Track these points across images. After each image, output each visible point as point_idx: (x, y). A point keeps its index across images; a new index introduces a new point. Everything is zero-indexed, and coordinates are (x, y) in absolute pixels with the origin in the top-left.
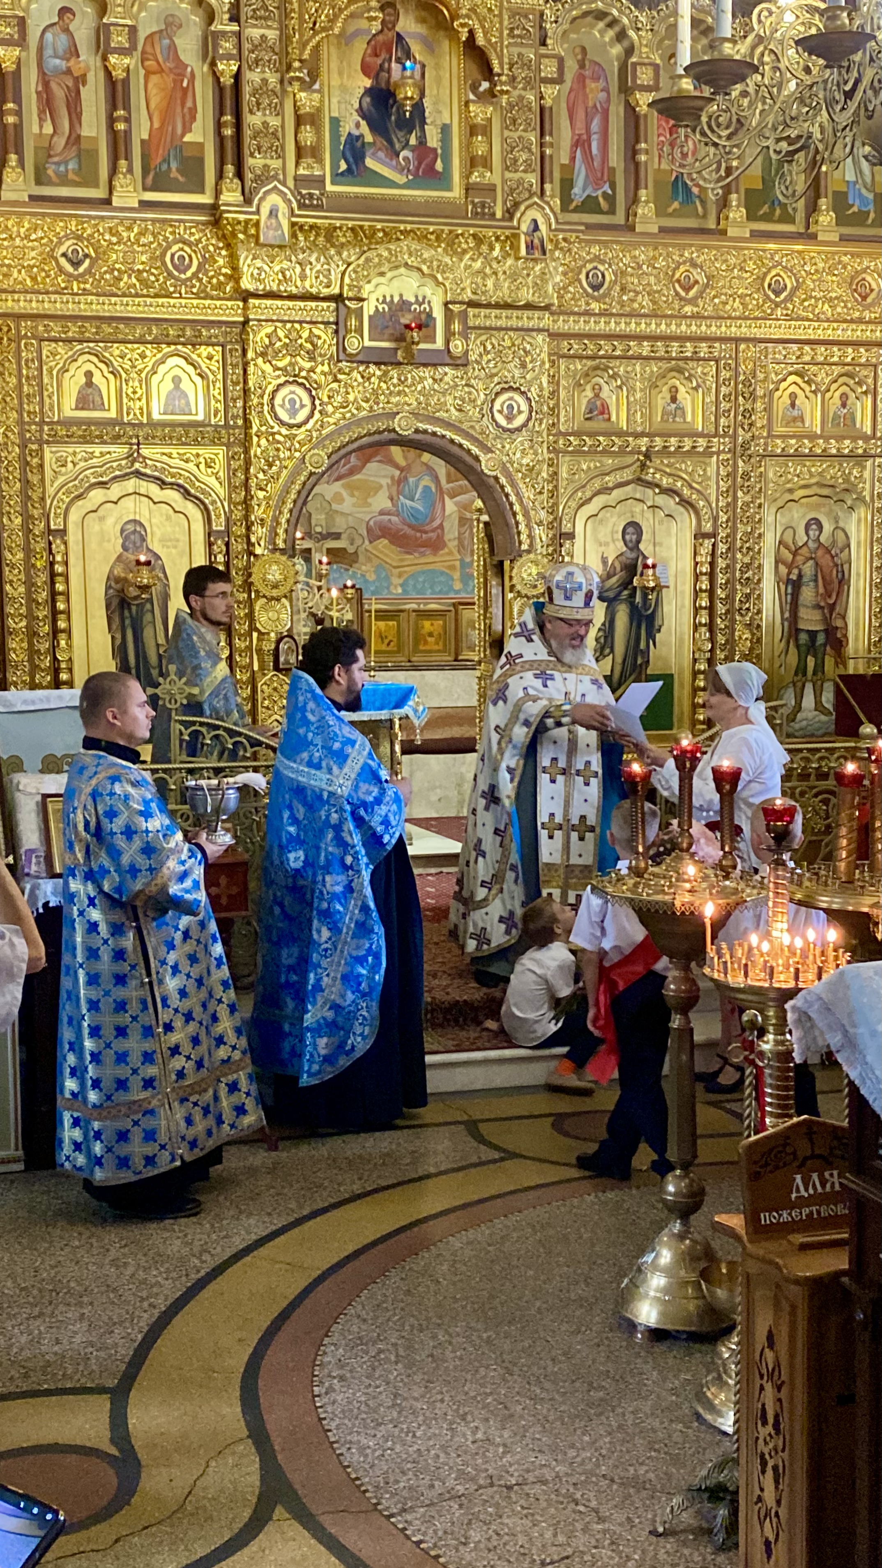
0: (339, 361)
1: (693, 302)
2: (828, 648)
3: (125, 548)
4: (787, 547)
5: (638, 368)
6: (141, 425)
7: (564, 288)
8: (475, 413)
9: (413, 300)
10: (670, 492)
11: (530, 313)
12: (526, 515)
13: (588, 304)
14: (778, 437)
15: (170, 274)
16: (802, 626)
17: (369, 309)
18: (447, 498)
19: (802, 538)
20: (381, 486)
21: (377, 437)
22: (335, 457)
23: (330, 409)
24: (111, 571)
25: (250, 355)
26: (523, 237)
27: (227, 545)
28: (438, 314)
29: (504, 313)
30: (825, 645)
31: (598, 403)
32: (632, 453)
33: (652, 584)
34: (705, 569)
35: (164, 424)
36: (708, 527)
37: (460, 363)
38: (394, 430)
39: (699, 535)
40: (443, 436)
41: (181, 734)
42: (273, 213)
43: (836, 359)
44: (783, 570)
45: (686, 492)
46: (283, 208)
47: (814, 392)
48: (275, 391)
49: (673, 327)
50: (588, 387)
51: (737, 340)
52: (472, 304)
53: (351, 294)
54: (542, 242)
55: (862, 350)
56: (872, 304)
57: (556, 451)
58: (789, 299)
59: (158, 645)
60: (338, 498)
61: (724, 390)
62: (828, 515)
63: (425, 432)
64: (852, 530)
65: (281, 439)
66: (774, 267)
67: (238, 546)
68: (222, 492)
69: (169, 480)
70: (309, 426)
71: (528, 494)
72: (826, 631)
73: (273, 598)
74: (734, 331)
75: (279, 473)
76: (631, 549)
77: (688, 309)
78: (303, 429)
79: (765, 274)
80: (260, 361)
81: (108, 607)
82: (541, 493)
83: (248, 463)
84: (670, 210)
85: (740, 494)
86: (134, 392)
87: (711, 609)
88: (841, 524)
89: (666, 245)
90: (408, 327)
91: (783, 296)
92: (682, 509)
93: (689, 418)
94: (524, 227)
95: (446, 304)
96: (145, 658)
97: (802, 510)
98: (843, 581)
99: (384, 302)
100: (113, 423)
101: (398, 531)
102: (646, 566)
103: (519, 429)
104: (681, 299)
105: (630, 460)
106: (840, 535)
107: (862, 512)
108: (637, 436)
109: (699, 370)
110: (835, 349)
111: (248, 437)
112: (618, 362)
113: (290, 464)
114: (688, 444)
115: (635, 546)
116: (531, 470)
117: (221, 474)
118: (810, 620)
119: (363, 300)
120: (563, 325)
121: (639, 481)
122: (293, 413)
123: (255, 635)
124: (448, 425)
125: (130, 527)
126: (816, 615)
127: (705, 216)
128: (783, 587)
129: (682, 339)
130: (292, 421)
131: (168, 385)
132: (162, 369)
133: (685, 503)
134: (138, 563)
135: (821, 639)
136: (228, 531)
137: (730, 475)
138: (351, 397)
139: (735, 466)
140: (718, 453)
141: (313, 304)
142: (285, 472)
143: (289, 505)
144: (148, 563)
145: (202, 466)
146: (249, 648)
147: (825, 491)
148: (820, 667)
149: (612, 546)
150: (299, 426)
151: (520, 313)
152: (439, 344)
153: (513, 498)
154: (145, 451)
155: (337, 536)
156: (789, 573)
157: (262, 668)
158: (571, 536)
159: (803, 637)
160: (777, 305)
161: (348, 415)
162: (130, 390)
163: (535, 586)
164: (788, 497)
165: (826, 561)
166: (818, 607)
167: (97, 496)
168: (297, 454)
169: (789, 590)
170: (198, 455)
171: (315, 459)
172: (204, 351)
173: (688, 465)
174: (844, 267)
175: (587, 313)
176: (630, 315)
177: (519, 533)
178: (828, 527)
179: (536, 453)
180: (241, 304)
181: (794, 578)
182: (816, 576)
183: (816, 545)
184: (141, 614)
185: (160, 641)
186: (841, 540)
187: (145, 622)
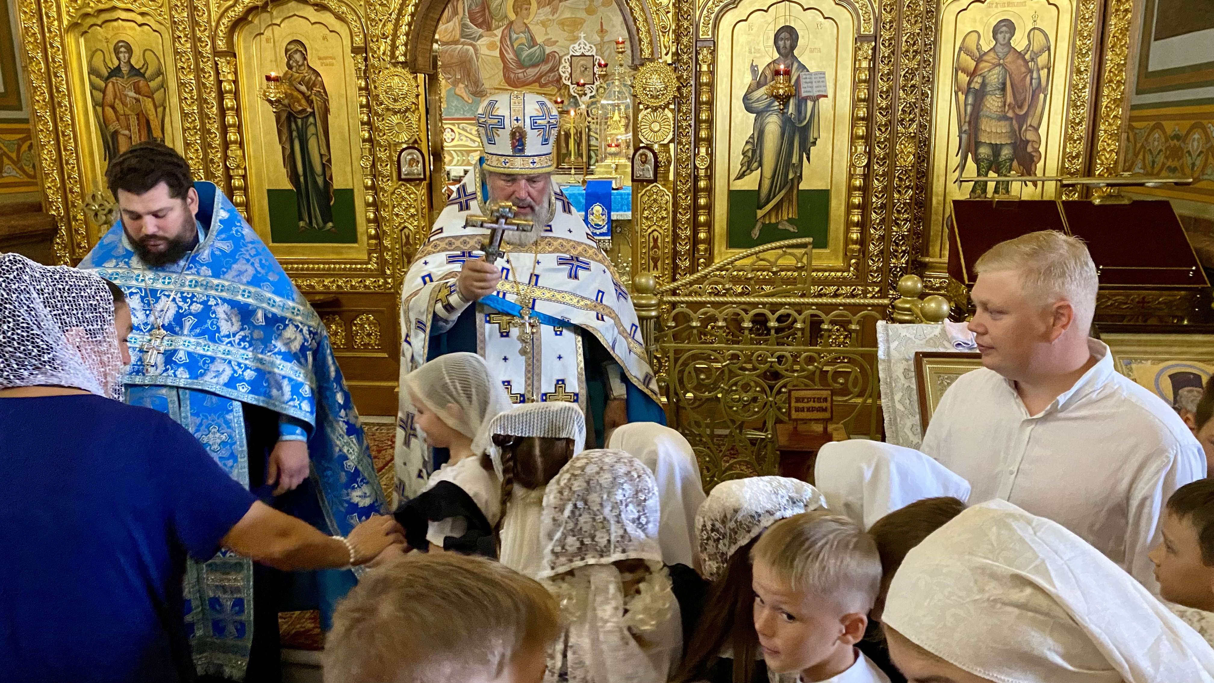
2: (1015, 163)
3: (289, 66)
12: (646, 21)
16: (984, 139)
19: (988, 43)
27: (366, 59)
33: (782, 94)
34: (865, 75)
36: (869, 29)
39: (859, 39)
44: (963, 78)
59: (321, 156)
62: (1022, 16)
68: (360, 9)
72: (1014, 145)
73: (396, 111)
81: (277, 120)
87: (870, 120)
92: (843, 10)
96: (311, 166)
97: (992, 10)
98: (1039, 90)
107: (1068, 8)
115: (789, 53)
118: (994, 132)
125: (293, 47)
126: (1003, 128)
128: (962, 97)
133: (845, 3)
135: (1006, 152)
136: (365, 48)
149: (763, 53)
153: (634, 3)
156: (969, 83)
158: (713, 43)
159: (984, 151)
165: (1016, 66)
166: (1004, 118)
177: (640, 40)
181: (977, 86)
182: (1004, 84)
183: (1006, 50)
184: (306, 126)
185: (323, 152)
186: (1038, 41)
187: (309, 136)
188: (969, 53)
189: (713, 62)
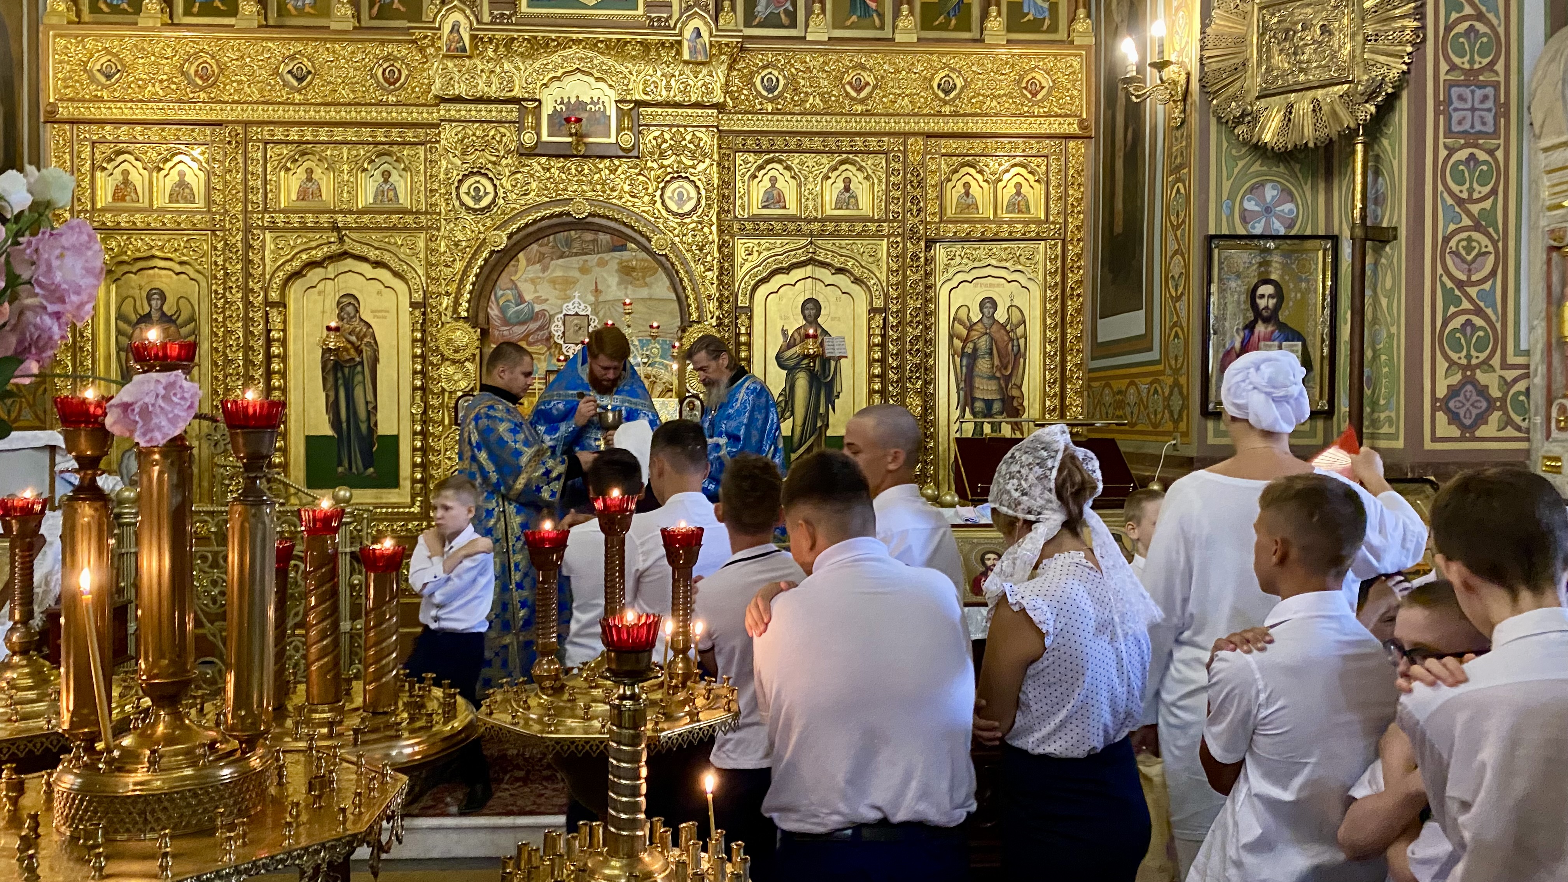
0: (521, 155)
2: (1005, 416)
3: (341, 318)
5: (810, 161)
6: (350, 212)
7: (739, 91)
8: (647, 200)
9: (588, 101)
10: (844, 271)
11: (699, 111)
13: (761, 104)
15: (379, 85)
16: (978, 395)
17: (547, 109)
19: (976, 315)
22: (513, 238)
23: (513, 196)
25: (441, 150)
26: (685, 44)
27: (424, 314)
28: (612, 112)
29: (675, 111)
30: (1001, 413)
31: (775, 192)
34: (878, 340)
36: (879, 303)
37: (633, 155)
38: (569, 214)
39: (873, 311)
43: (1006, 150)
44: (958, 343)
45: (858, 271)
46: (464, 22)
47: (987, 182)
48: (460, 181)
49: (844, 124)
50: (764, 179)
51: (906, 135)
52: (644, 104)
53: (526, 96)
54: (704, 46)
55: (1032, 142)
56: (1042, 101)
57: (731, 234)
59: (367, 403)
61: (893, 180)
63: (599, 215)
64: (1026, 306)
65: (467, 223)
68: (420, 269)
71: (697, 271)
72: (1002, 400)
74: (902, 125)
75: (464, 252)
76: (811, 323)
77: (858, 108)
80: (450, 156)
81: (323, 370)
82: (710, 270)
84: (848, 23)
85: (909, 273)
86: (346, 185)
87: (883, 377)
88: (1016, 303)
89: (836, 52)
90: (569, 120)
92: (856, 287)
93: (861, 206)
94: (687, 34)
95: (617, 103)
96: (355, 413)
97: (978, 289)
98: (1019, 355)
104: (852, 99)
105: (802, 242)
106: (1015, 314)
107: (1036, 290)
108: (809, 220)
109: (870, 162)
110: (1005, 141)
112: (790, 156)
113: (474, 244)
114: (858, 227)
115: (814, 321)
116: (701, 249)
118: (986, 389)
119: (541, 101)
120: (738, 122)
121: (814, 261)
122: (478, 199)
124: (621, 209)
125: (346, 300)
126: (993, 386)
127: (882, 28)
128: (958, 360)
129: (852, 134)
130: (477, 207)
131: (379, 179)
132: (372, 166)
134: (328, 329)
135: (997, 407)
136: (424, 304)
137: (901, 256)
138: (533, 186)
139: (905, 248)
140: (888, 236)
141: (498, 106)
142: (469, 251)
143: (471, 279)
144: (337, 329)
145: (404, 248)
146: (442, 404)
147: (998, 273)
149: (791, 320)
151: (689, 111)
153: (683, 275)
154: (353, 235)
156: (963, 348)
158: (749, 310)
159: (979, 405)
161: (530, 202)
162: (343, 184)
164: (961, 278)
165: (1000, 335)
166: (993, 377)
167: (319, 273)
168: (481, 236)
169: (964, 362)
170: (400, 238)
172: (408, 149)
173: (860, 247)
174: (1012, 67)
175: (761, 112)
176: (802, 114)
177: (688, 306)
179: (705, 235)
181: (970, 351)
182: (991, 349)
183: (991, 321)
184: (353, 375)
185: (369, 399)
186: (1016, 317)
187: (355, 382)
188: (961, 323)
189: (750, 327)
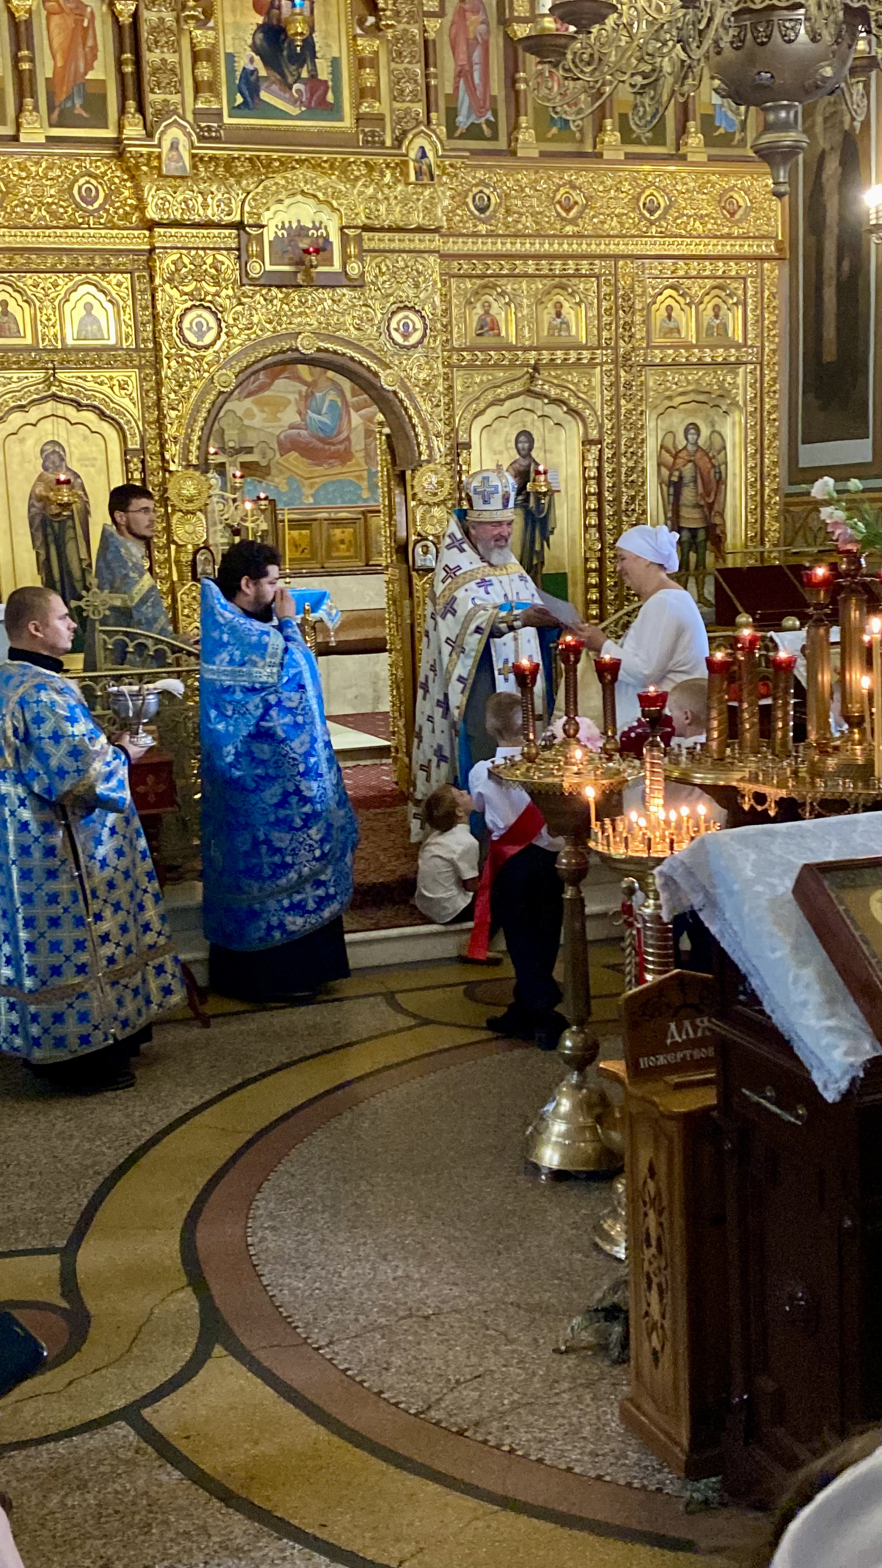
0: (242, 285)
1: (573, 222)
2: (709, 544)
3: (45, 468)
4: (668, 451)
5: (524, 286)
6: (56, 351)
7: (453, 211)
8: (372, 331)
9: (310, 225)
10: (558, 401)
11: (421, 236)
12: (425, 427)
13: (475, 226)
14: (656, 347)
15: (78, 205)
16: (683, 524)
17: (269, 235)
18: (352, 412)
19: (681, 442)
20: (289, 402)
21: (280, 357)
22: (242, 377)
23: (235, 331)
24: (33, 491)
25: (158, 281)
26: (411, 164)
27: (143, 462)
28: (335, 238)
29: (397, 236)
30: (706, 540)
31: (488, 319)
32: (521, 366)
33: (544, 489)
34: (593, 473)
35: (77, 350)
36: (594, 434)
37: (357, 284)
38: (297, 350)
39: (587, 442)
40: (344, 354)
41: (105, 642)
42: (174, 146)
43: (707, 273)
44: (665, 472)
45: (573, 401)
46: (183, 141)
47: (689, 304)
48: (182, 316)
49: (556, 246)
50: (479, 305)
51: (616, 257)
52: (366, 228)
53: (251, 221)
54: (430, 166)
55: (732, 264)
56: (740, 221)
57: (449, 366)
58: (663, 217)
59: (81, 560)
60: (250, 414)
61: (605, 304)
62: (705, 420)
63: (326, 350)
64: (727, 432)
65: (190, 360)
66: (648, 187)
67: (153, 463)
68: (136, 412)
69: (85, 402)
70: (217, 347)
71: (425, 407)
72: (706, 528)
73: (188, 512)
74: (612, 249)
75: (189, 394)
76: (524, 457)
77: (569, 229)
78: (211, 350)
79: (640, 194)
80: (167, 286)
81: (31, 526)
82: (438, 406)
83: (159, 384)
84: (549, 135)
85: (623, 402)
86: (49, 320)
87: (600, 511)
88: (717, 428)
89: (546, 169)
90: (306, 251)
91: (657, 215)
92: (569, 418)
93: (573, 332)
94: (413, 154)
95: (342, 229)
96: (70, 574)
97: (682, 415)
98: (721, 481)
99: (283, 228)
100: (28, 349)
101: (307, 444)
102: (538, 473)
103: (414, 346)
104: (563, 219)
105: (519, 373)
106: (717, 439)
107: (737, 416)
108: (526, 349)
109: (581, 286)
110: (707, 263)
111: (158, 360)
112: (505, 280)
113: (200, 384)
114: (573, 356)
115: (527, 454)
116: (427, 384)
117: (134, 395)
118: (691, 518)
119: (263, 226)
120: (454, 246)
121: (529, 392)
122: (200, 335)
123: (173, 547)
124: (348, 343)
125: (49, 448)
126: (696, 514)
127: (582, 141)
128: (665, 488)
129: (565, 257)
130: (200, 344)
131: (80, 312)
132: (74, 297)
133: (573, 412)
134: (58, 482)
135: (701, 535)
136: (143, 450)
137: (614, 385)
138: (255, 319)
139: (618, 377)
140: (601, 364)
141: (216, 232)
142: (195, 393)
143: (200, 423)
144: (67, 482)
145: (116, 388)
146: (168, 560)
147: (702, 398)
148: (700, 563)
149: (506, 454)
150: (207, 348)
151: (411, 236)
152: (337, 266)
153: (412, 412)
154: (61, 375)
155: (249, 450)
156: (671, 475)
157: (181, 578)
158: (468, 446)
159: (686, 535)
160: (652, 223)
161: (253, 337)
162: (44, 318)
163: (435, 494)
164: (668, 403)
165: (704, 463)
166: (697, 506)
167: (17, 419)
168: (206, 375)
169: (672, 490)
170: (111, 378)
171: (223, 379)
172: (114, 278)
173: (574, 376)
174: (713, 186)
175: (476, 235)
176: (515, 236)
177: (418, 444)
178: (705, 432)
179: (431, 369)
180: (147, 233)
182: (695, 477)
183: (695, 448)
184: (63, 531)
185: (82, 556)
186: (717, 443)
187: (67, 541)
189: (470, 463)
